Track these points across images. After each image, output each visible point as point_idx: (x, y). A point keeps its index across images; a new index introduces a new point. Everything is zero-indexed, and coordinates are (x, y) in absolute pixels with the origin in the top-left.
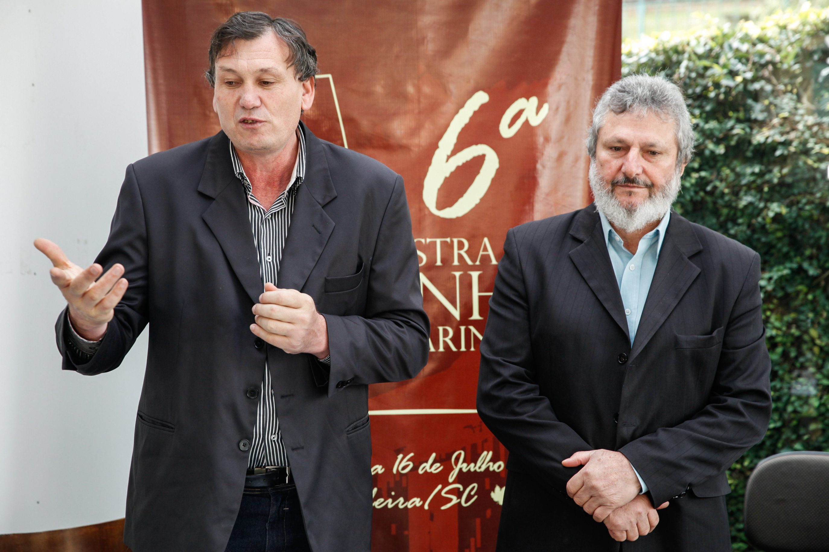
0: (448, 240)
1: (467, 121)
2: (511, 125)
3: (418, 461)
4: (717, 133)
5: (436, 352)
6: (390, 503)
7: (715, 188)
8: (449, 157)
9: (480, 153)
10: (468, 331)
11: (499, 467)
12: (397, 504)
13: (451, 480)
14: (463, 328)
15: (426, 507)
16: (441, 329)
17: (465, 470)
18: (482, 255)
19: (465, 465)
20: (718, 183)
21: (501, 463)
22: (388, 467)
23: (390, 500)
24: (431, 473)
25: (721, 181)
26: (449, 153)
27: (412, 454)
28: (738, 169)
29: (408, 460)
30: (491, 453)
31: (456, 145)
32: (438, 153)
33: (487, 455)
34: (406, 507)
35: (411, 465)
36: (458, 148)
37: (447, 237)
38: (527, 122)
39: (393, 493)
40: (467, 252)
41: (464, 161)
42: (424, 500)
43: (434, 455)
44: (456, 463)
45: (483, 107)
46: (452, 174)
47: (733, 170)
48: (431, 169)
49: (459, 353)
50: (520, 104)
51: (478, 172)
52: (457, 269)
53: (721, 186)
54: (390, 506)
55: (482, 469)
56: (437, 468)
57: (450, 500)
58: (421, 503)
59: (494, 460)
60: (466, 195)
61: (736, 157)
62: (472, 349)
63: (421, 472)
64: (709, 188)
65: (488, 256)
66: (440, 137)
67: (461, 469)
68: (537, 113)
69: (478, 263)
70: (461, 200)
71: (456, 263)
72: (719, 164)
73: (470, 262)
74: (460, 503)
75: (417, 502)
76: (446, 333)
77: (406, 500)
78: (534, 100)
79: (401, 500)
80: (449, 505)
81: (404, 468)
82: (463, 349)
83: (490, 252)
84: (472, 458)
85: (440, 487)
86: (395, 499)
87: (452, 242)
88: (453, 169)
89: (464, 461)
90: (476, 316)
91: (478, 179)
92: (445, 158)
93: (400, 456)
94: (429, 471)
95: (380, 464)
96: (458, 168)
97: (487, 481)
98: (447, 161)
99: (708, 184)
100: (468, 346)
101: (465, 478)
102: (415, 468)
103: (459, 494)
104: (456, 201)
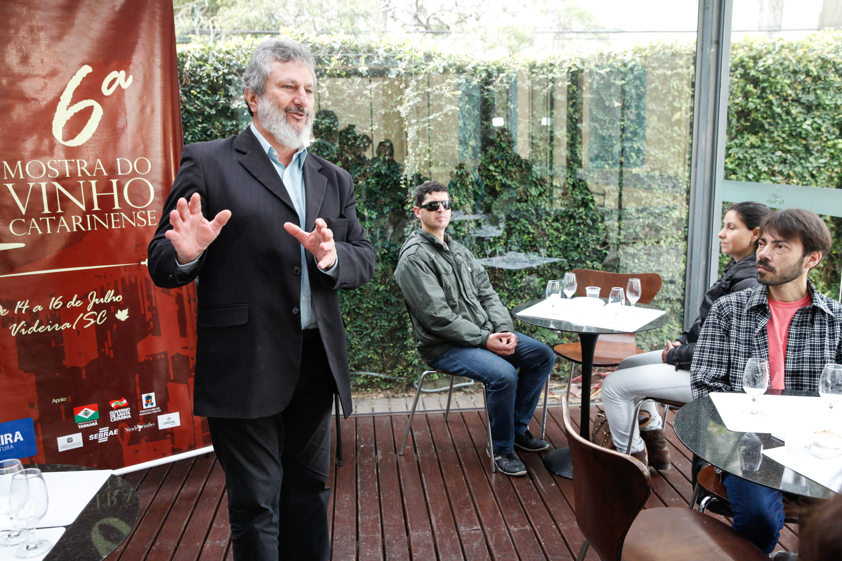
1: (79, 84)
2: (109, 87)
3: (65, 301)
4: (210, 102)
5: (72, 232)
6: (49, 328)
7: (212, 132)
8: (68, 107)
9: (90, 105)
10: (92, 218)
11: (119, 299)
12: (54, 328)
13: (89, 310)
14: (88, 216)
15: (74, 328)
16: (73, 217)
17: (97, 303)
18: (97, 170)
19: (97, 300)
20: (213, 130)
21: (120, 296)
22: (46, 307)
23: (49, 327)
25: (215, 129)
26: (68, 105)
27: (61, 297)
28: (224, 123)
29: (59, 301)
30: (113, 291)
31: (72, 99)
32: (60, 103)
33: (111, 293)
34: (60, 329)
35: (61, 303)
36: (74, 101)
37: (72, 159)
38: (119, 86)
39: (51, 322)
40: (86, 168)
41: (79, 110)
42: (72, 323)
43: (76, 296)
44: (91, 300)
45: (89, 75)
46: (71, 118)
47: (221, 123)
48: (56, 115)
49: (87, 232)
50: (114, 74)
51: (90, 118)
52: (80, 179)
53: (215, 132)
54: (49, 330)
55: (109, 301)
56: (79, 304)
57: (90, 321)
58: (70, 325)
59: (115, 295)
60: (82, 132)
61: (221, 116)
62: (96, 229)
63: (68, 307)
64: (208, 133)
65: (101, 170)
66: (61, 93)
67: (95, 303)
68: (126, 81)
69: (94, 175)
70: (79, 135)
71: (80, 175)
72: (213, 120)
73: (89, 175)
74: (96, 323)
75: (68, 325)
76: (77, 220)
77: (60, 325)
78: (123, 73)
79: (57, 325)
80: (89, 325)
81: (56, 306)
82: (90, 229)
83: (102, 168)
84: (102, 295)
85: (82, 314)
86: (52, 325)
87: (76, 162)
88: (72, 115)
89: (96, 298)
90: (96, 208)
91: (90, 121)
92: (66, 107)
93: (53, 299)
94: (74, 306)
95: (39, 305)
96: (75, 114)
97: (112, 308)
98: (67, 109)
99: (207, 130)
100: (92, 227)
101: (98, 308)
102: (64, 305)
103: (95, 317)
104: (76, 136)
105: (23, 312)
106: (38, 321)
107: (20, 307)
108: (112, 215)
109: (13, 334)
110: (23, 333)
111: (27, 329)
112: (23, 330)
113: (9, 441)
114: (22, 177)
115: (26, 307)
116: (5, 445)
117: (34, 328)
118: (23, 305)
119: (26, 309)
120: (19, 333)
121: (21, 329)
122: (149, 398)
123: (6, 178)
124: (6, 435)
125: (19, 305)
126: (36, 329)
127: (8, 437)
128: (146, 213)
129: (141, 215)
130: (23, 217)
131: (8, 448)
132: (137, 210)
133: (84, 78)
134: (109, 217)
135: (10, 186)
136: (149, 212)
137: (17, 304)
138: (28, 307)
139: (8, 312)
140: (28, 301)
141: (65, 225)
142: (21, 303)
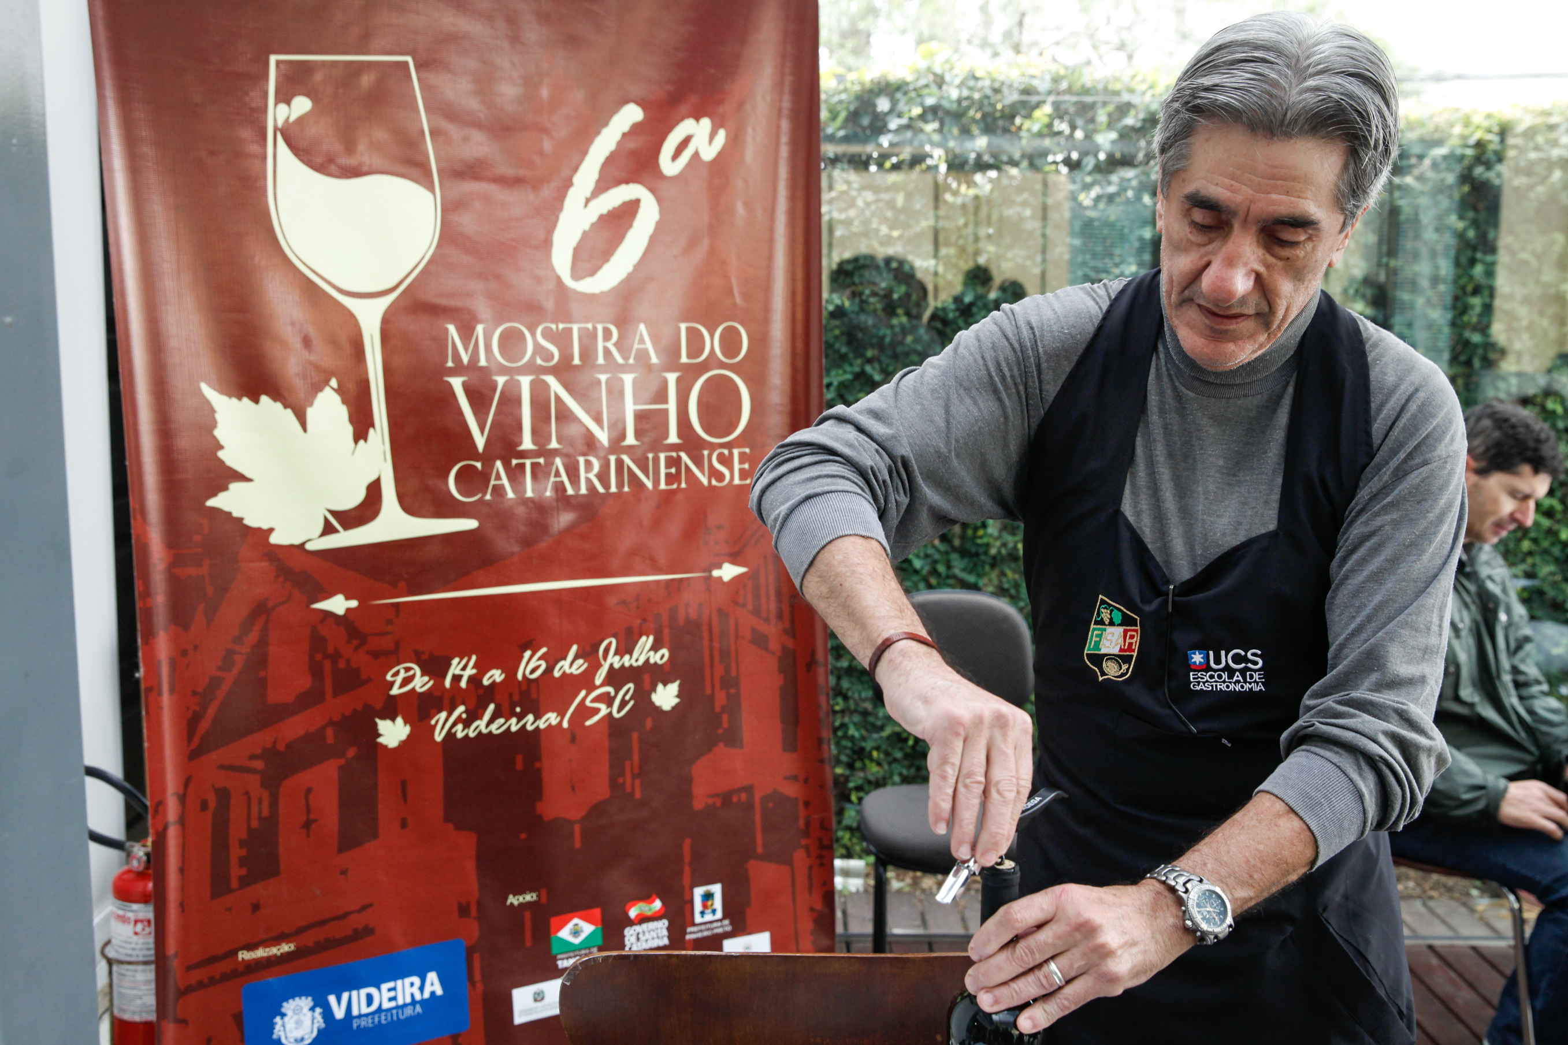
0: (590, 326)
1: (612, 147)
2: (675, 157)
3: (552, 661)
5: (577, 496)
6: (514, 725)
8: (588, 201)
9: (633, 197)
10: (620, 463)
11: (662, 657)
12: (524, 725)
13: (598, 682)
14: (613, 459)
15: (565, 725)
16: (581, 460)
17: (617, 666)
18: (638, 350)
19: (617, 658)
21: (665, 651)
22: (510, 671)
23: (514, 720)
24: (571, 674)
26: (588, 194)
27: (544, 650)
29: (540, 659)
30: (651, 638)
31: (598, 182)
32: (571, 192)
33: (646, 642)
34: (537, 728)
35: (544, 665)
36: (602, 186)
37: (587, 322)
38: (696, 155)
39: (518, 710)
40: (616, 345)
41: (610, 207)
42: (562, 714)
43: (575, 648)
44: (605, 658)
45: (635, 128)
46: (593, 225)
48: (563, 217)
49: (608, 495)
50: (686, 127)
51: (630, 226)
52: (603, 369)
54: (514, 729)
55: (640, 663)
56: (578, 667)
57: (598, 710)
58: (559, 719)
59: (655, 648)
60: (614, 259)
62: (626, 489)
63: (557, 674)
65: (646, 351)
66: (575, 169)
67: (611, 665)
68: (710, 142)
69: (631, 361)
70: (606, 267)
71: (601, 360)
73: (620, 360)
74: (610, 713)
75: (552, 718)
76: (589, 465)
77: (538, 717)
78: (706, 123)
79: (530, 718)
80: (595, 719)
81: (533, 671)
82: (613, 489)
83: (649, 345)
84: (626, 648)
85: (583, 693)
86: (520, 717)
87: (595, 329)
88: (594, 218)
89: (616, 653)
90: (630, 440)
91: (630, 235)
92: (583, 201)
93: (527, 654)
94: (568, 671)
95: (497, 668)
96: (602, 218)
97: (646, 678)
98: (586, 206)
100: (620, 484)
101: (616, 678)
102: (549, 670)
103: (609, 700)
104: (600, 267)
105: (463, 684)
106: (492, 707)
107: (458, 672)
108: (662, 456)
109: (439, 737)
110: (460, 735)
111: (467, 724)
112: (460, 727)
113: (412, 995)
114: (483, 362)
115: (470, 671)
116: (405, 1005)
117: (481, 725)
118: (464, 669)
119: (471, 679)
120: (450, 735)
121: (454, 724)
122: (708, 896)
123: (450, 364)
124: (408, 981)
125: (455, 667)
126: (488, 725)
127: (412, 984)
128: (731, 454)
129: (722, 460)
130: (476, 456)
131: (409, 1011)
132: (713, 447)
133: (625, 135)
134: (656, 460)
135: (457, 383)
136: (736, 452)
137: (449, 665)
138: (474, 671)
139: (431, 683)
140: (474, 658)
141: (564, 478)
142: (459, 663)
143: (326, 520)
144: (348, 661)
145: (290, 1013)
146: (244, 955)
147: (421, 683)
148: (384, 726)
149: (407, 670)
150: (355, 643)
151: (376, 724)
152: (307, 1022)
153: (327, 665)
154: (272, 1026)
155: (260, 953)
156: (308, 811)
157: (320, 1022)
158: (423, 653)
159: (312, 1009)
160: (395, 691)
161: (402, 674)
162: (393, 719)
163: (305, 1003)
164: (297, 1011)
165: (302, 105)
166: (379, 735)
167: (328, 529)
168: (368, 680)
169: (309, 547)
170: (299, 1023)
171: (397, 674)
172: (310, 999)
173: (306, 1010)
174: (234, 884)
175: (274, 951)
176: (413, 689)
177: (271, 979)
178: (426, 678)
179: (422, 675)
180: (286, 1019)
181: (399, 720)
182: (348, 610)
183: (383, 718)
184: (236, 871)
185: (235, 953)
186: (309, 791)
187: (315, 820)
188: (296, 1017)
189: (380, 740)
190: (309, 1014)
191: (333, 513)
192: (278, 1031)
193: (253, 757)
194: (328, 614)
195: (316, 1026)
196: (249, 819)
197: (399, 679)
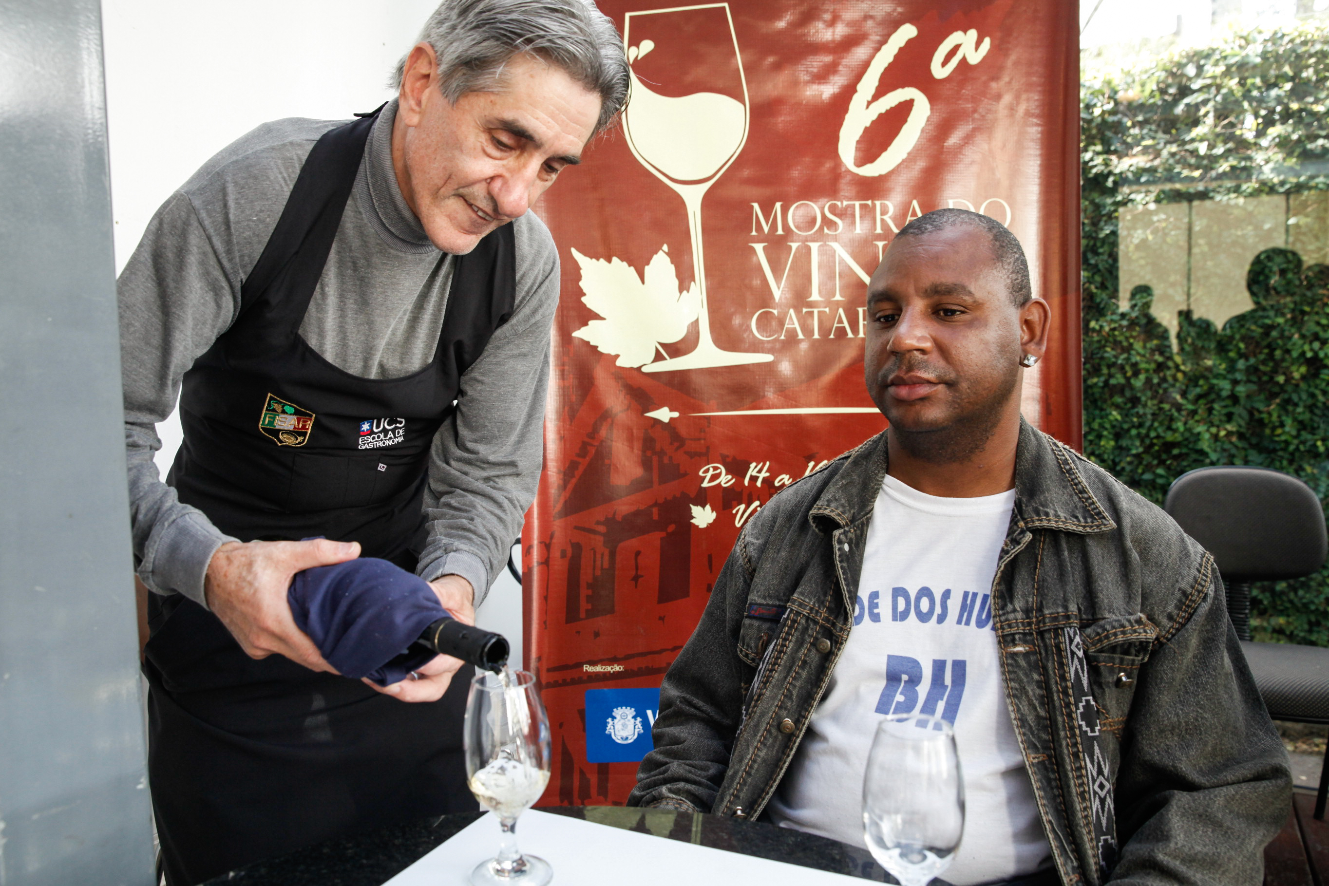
0: (869, 202)
1: (890, 59)
2: (944, 64)
5: (856, 339)
8: (869, 103)
9: (908, 98)
26: (870, 99)
31: (878, 89)
32: (856, 97)
36: (880, 93)
37: (868, 200)
38: (964, 60)
40: (890, 217)
41: (888, 108)
45: (910, 42)
46: (873, 123)
48: (848, 117)
50: (956, 38)
51: (905, 121)
52: (880, 237)
60: (889, 149)
66: (858, 79)
68: (977, 48)
70: (884, 155)
71: (879, 230)
78: (973, 34)
87: (874, 206)
88: (874, 117)
91: (905, 128)
92: (865, 104)
93: (812, 464)
95: (787, 473)
96: (881, 116)
98: (867, 107)
104: (879, 155)
105: (759, 484)
107: (754, 474)
114: (780, 232)
115: (764, 474)
118: (760, 471)
119: (764, 479)
123: (754, 233)
125: (753, 470)
130: (774, 305)
133: (901, 49)
135: (759, 248)
137: (749, 468)
138: (768, 474)
139: (734, 480)
140: (768, 463)
141: (846, 324)
142: (756, 467)
143: (657, 350)
144: (671, 458)
145: (618, 717)
146: (587, 668)
147: (725, 480)
148: (696, 510)
149: (715, 468)
150: (676, 444)
151: (690, 509)
152: (631, 727)
153: (655, 459)
154: (605, 725)
155: (599, 669)
156: (637, 568)
157: (639, 728)
158: (728, 456)
159: (635, 717)
160: (705, 484)
161: (711, 472)
162: (704, 507)
163: (630, 712)
164: (624, 717)
165: (647, 46)
166: (693, 517)
167: (658, 357)
168: (685, 475)
169: (645, 370)
170: (624, 726)
171: (707, 471)
172: (633, 709)
173: (630, 717)
174: (583, 615)
175: (609, 669)
176: (719, 484)
177: (605, 689)
178: (730, 477)
179: (727, 474)
180: (616, 721)
181: (708, 507)
182: (671, 419)
183: (696, 504)
184: (584, 605)
185: (581, 665)
186: (638, 553)
187: (642, 576)
188: (622, 721)
189: (693, 521)
190: (633, 721)
191: (662, 345)
192: (609, 729)
193: (598, 523)
194: (657, 421)
195: (637, 730)
196: (594, 568)
197: (709, 475)
